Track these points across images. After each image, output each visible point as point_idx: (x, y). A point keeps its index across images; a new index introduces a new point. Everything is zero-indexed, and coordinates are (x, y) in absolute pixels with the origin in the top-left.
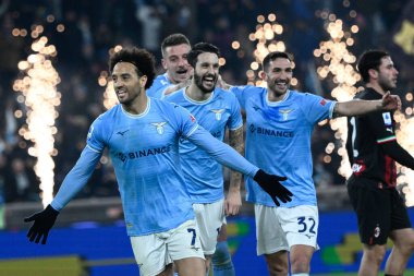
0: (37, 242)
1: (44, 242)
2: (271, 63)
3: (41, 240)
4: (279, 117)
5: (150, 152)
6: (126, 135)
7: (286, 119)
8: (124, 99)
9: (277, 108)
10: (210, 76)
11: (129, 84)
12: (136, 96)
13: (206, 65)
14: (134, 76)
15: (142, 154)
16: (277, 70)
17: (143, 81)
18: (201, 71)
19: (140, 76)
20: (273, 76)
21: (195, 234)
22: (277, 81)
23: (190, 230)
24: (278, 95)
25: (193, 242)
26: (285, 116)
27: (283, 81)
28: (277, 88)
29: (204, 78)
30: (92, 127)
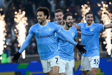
0: (15, 62)
1: (17, 62)
2: (87, 15)
3: (16, 62)
4: (89, 31)
5: (46, 36)
6: (40, 31)
7: (91, 31)
8: (40, 22)
9: (89, 28)
10: (71, 22)
11: (42, 17)
12: (44, 21)
13: (69, 19)
14: (43, 15)
15: (44, 37)
16: (89, 17)
17: (46, 17)
18: (68, 21)
19: (45, 15)
20: (87, 19)
21: (57, 60)
22: (89, 20)
23: (56, 58)
24: (89, 24)
25: (57, 62)
26: (91, 30)
27: (90, 20)
28: (89, 22)
29: (69, 23)
30: (30, 29)
